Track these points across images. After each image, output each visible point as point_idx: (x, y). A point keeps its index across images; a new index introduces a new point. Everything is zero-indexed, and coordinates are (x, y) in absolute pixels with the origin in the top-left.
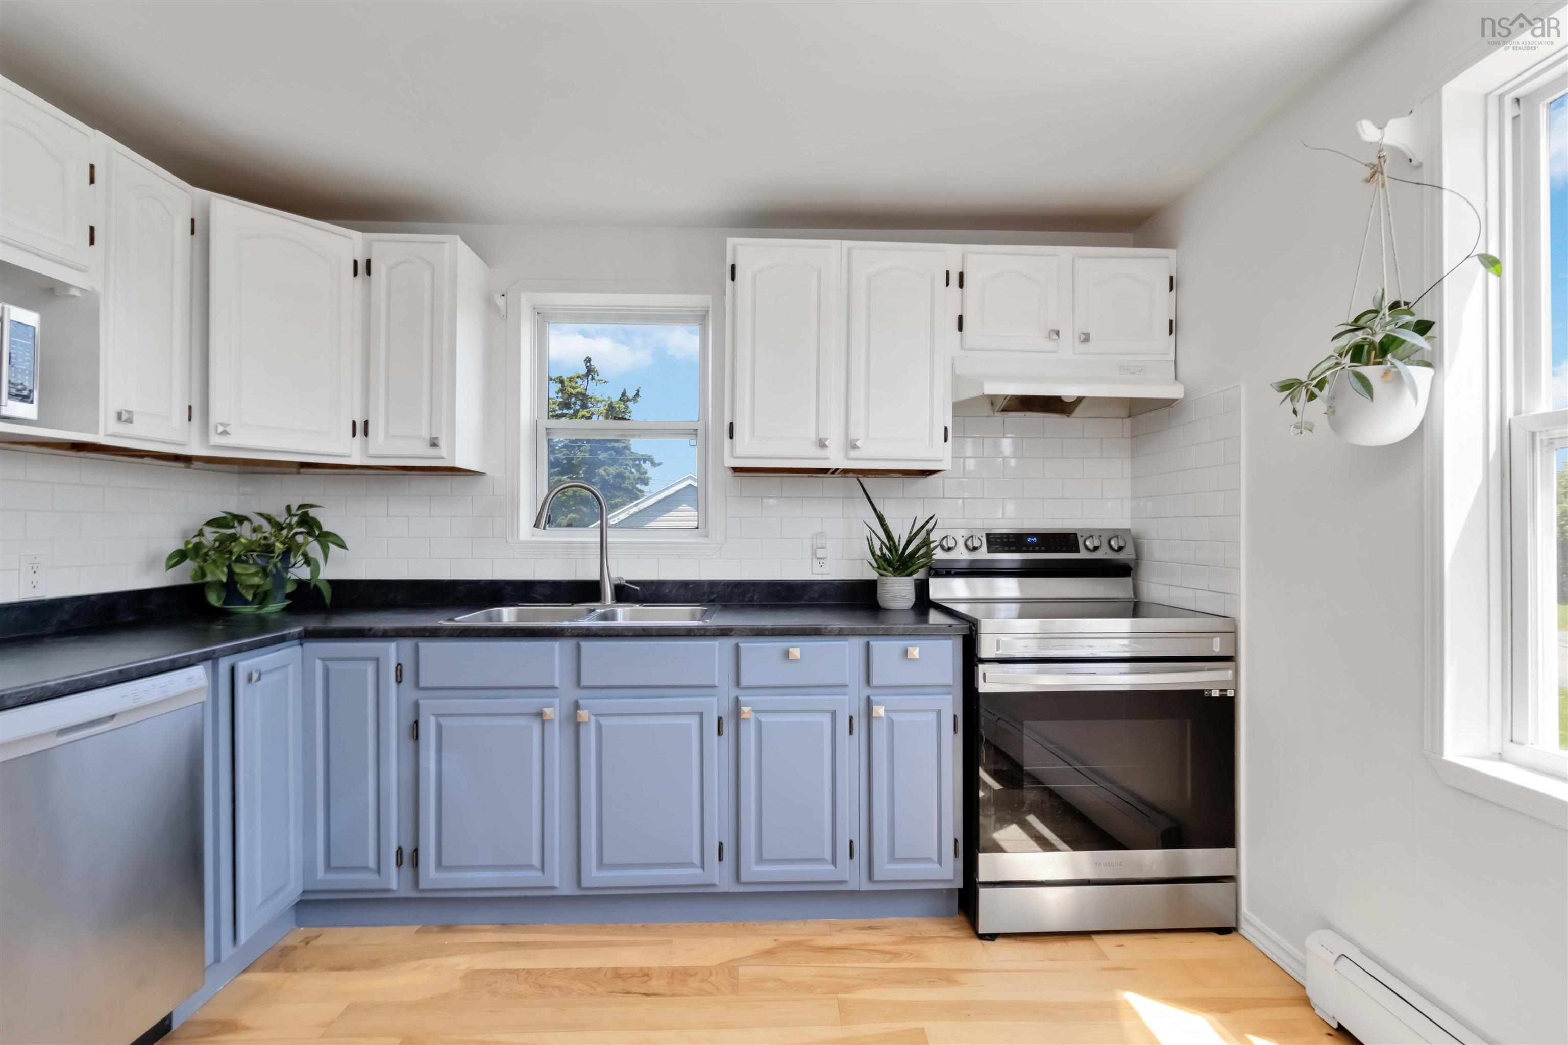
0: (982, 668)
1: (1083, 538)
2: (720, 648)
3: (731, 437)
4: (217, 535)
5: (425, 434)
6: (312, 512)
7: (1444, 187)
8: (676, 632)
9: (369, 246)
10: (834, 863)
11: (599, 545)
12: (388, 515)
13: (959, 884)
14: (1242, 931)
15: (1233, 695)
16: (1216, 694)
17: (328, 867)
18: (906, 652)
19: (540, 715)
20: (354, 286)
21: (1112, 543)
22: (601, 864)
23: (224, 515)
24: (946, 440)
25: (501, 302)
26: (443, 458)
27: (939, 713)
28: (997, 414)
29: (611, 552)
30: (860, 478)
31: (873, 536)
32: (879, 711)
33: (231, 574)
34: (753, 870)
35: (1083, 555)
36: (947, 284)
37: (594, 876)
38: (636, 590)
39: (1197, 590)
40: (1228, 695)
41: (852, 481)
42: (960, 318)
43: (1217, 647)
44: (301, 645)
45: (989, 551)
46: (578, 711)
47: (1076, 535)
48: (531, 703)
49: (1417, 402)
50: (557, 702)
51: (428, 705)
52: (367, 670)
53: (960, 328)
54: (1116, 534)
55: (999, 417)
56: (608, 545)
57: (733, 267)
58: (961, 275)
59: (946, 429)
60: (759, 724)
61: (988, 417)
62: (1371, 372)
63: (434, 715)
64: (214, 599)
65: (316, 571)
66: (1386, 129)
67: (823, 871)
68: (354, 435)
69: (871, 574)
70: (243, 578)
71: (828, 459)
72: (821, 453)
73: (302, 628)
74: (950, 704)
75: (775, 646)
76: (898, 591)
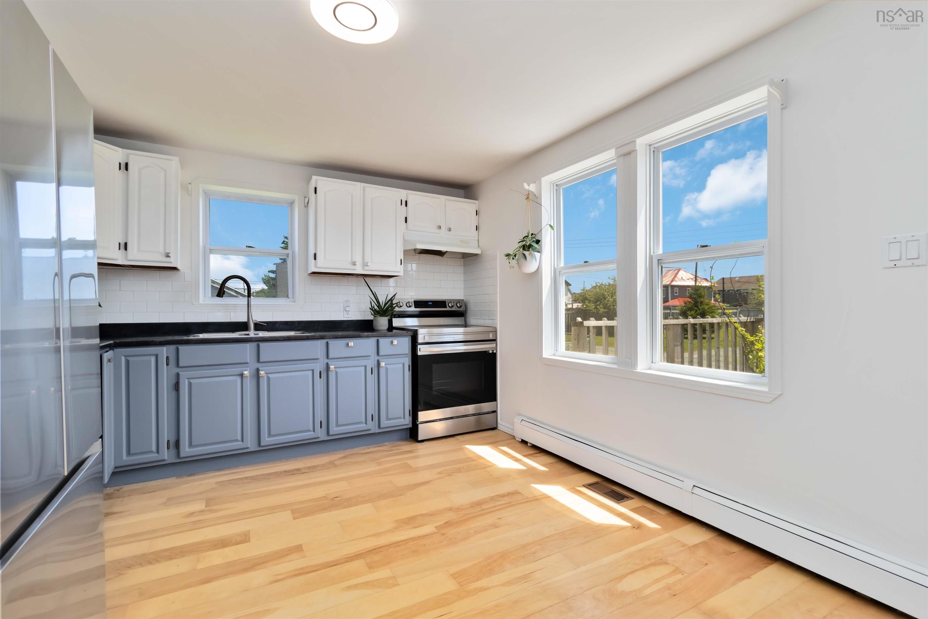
0: (419, 346)
1: (448, 303)
2: (319, 343)
3: (315, 259)
5: (163, 251)
7: (542, 205)
8: (302, 338)
9: (128, 156)
10: (366, 423)
11: (247, 306)
12: (120, 290)
13: (410, 426)
14: (499, 428)
15: (495, 352)
16: (491, 352)
17: (129, 453)
18: (392, 342)
19: (242, 375)
20: (120, 175)
21: (458, 305)
22: (270, 435)
24: (401, 264)
25: (189, 187)
26: (171, 263)
27: (404, 364)
28: (417, 255)
29: (253, 309)
30: (365, 278)
31: (372, 302)
32: (383, 364)
34: (334, 430)
35: (448, 309)
36: (401, 205)
37: (266, 440)
38: (265, 325)
39: (485, 320)
40: (494, 352)
41: (361, 279)
42: (406, 218)
43: (491, 337)
44: (113, 350)
45: (415, 307)
46: (260, 372)
47: (445, 301)
48: (237, 370)
49: (536, 262)
50: (248, 369)
51: (184, 375)
52: (151, 361)
53: (406, 222)
54: (459, 301)
55: (418, 256)
56: (251, 306)
57: (316, 188)
58: (406, 202)
59: (401, 260)
60: (336, 373)
61: (414, 255)
62: (526, 253)
63: (187, 378)
66: (530, 186)
67: (362, 426)
68: (119, 249)
69: (371, 317)
71: (355, 270)
72: (353, 267)
73: (112, 342)
74: (407, 361)
75: (343, 342)
76: (382, 322)
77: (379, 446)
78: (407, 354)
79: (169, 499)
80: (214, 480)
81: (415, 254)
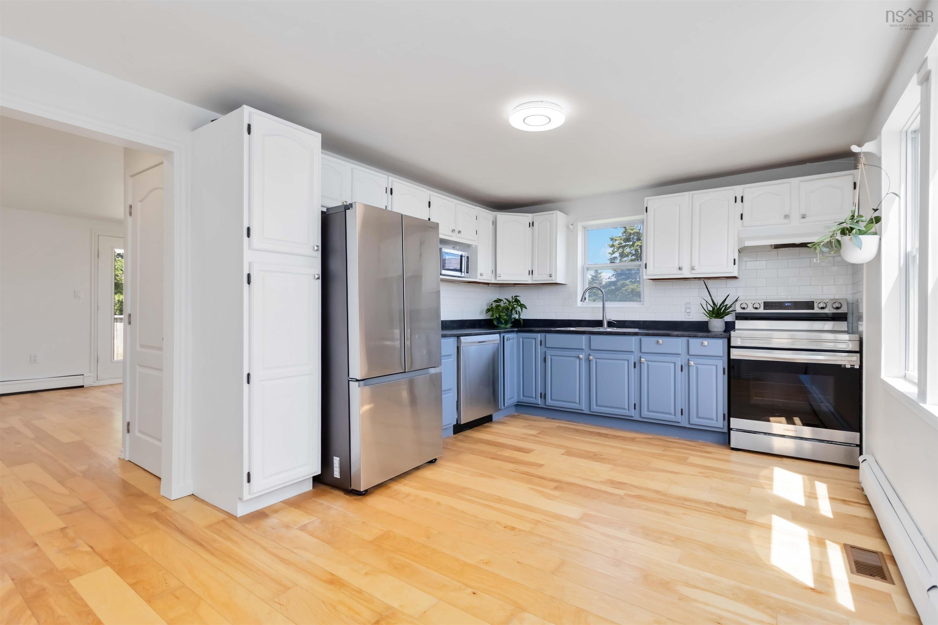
0: (733, 350)
1: (817, 303)
2: (634, 340)
3: (646, 268)
4: (496, 305)
5: (548, 273)
6: (518, 298)
8: (620, 334)
9: (533, 218)
10: (675, 416)
11: (602, 308)
12: (538, 299)
13: (724, 430)
15: (860, 368)
16: (848, 366)
17: (523, 396)
18: (702, 343)
19: (579, 357)
20: (529, 230)
21: (833, 305)
22: (597, 405)
23: (497, 299)
24: (734, 264)
25: (571, 227)
26: (553, 280)
27: (717, 366)
29: (607, 310)
30: (704, 281)
31: (707, 304)
32: (692, 363)
33: (499, 315)
34: (646, 414)
35: (816, 310)
36: (736, 202)
37: (595, 408)
38: (615, 323)
40: (855, 367)
41: (699, 282)
42: (742, 215)
44: (517, 334)
45: (764, 309)
46: (590, 357)
47: (813, 302)
48: (575, 353)
50: (584, 353)
51: (549, 352)
52: (533, 342)
54: (836, 301)
55: (775, 251)
56: (605, 308)
57: (647, 208)
58: (742, 197)
59: (735, 260)
60: (648, 365)
61: (769, 251)
62: (844, 239)
63: (550, 355)
64: (495, 323)
65: (519, 316)
66: (864, 147)
67: (671, 417)
68: (529, 275)
70: (502, 316)
71: (683, 274)
72: (680, 272)
73: (517, 329)
74: (722, 364)
75: (654, 339)
76: (717, 325)
77: (690, 441)
78: (722, 357)
79: (529, 426)
80: (557, 424)
81: (771, 250)
